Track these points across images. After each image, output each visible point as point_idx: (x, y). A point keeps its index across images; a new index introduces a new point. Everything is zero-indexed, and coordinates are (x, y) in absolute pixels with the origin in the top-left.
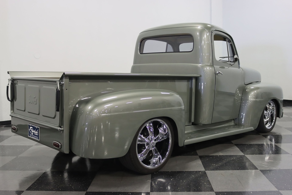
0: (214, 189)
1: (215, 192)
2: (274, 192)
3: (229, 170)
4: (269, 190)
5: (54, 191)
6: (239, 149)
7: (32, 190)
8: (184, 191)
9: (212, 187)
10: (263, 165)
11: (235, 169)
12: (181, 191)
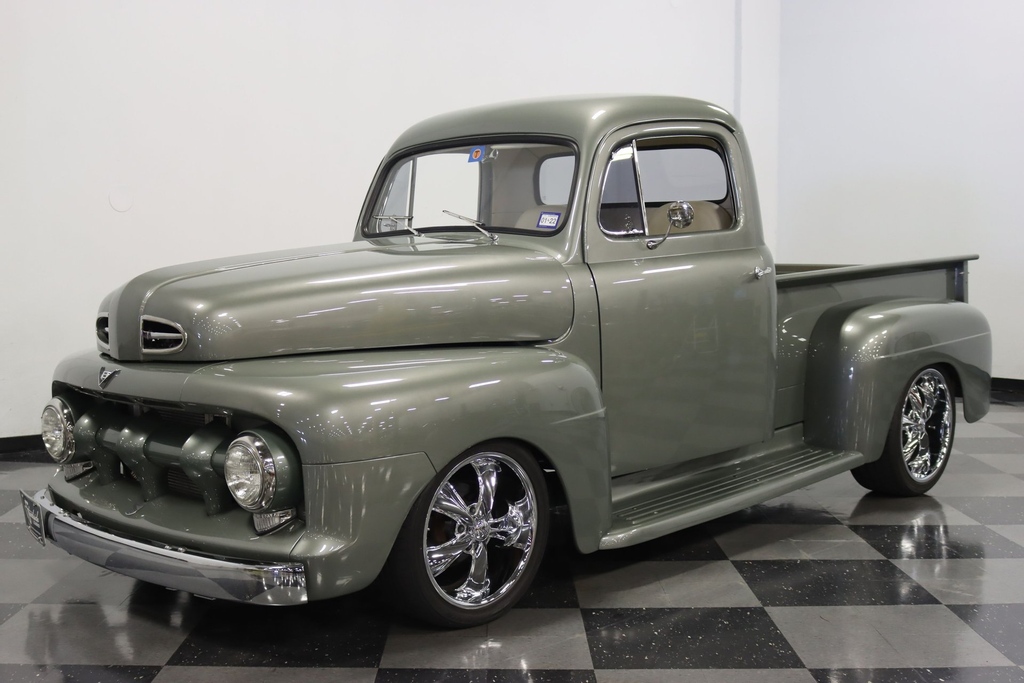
0: (803, 660)
1: (810, 670)
2: (1003, 668)
3: (845, 604)
4: (987, 664)
5: (265, 665)
6: (863, 541)
7: (188, 665)
8: (708, 668)
9: (797, 656)
10: (956, 589)
11: (864, 604)
12: (696, 666)
